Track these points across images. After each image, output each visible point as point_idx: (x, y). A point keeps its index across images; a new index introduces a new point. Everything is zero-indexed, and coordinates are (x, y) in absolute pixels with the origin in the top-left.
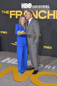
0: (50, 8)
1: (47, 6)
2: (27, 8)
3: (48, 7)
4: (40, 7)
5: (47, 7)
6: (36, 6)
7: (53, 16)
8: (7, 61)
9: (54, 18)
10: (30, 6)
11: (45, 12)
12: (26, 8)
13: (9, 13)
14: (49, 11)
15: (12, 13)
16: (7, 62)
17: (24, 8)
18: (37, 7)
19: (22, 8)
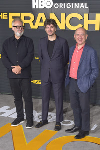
0: (90, 8)
1: (82, 4)
2: (43, 8)
3: (85, 7)
4: (69, 6)
5: (83, 7)
6: (61, 5)
7: (94, 25)
8: (3, 113)
9: (97, 29)
10: (49, 4)
11: (80, 18)
12: (41, 8)
13: (8, 17)
14: (86, 16)
15: (14, 18)
16: (3, 115)
17: (37, 8)
18: (63, 6)
19: (34, 7)
